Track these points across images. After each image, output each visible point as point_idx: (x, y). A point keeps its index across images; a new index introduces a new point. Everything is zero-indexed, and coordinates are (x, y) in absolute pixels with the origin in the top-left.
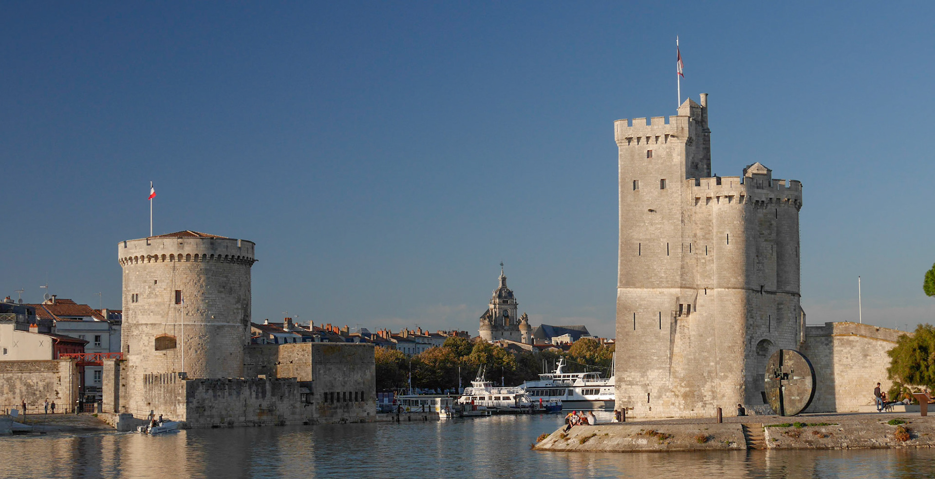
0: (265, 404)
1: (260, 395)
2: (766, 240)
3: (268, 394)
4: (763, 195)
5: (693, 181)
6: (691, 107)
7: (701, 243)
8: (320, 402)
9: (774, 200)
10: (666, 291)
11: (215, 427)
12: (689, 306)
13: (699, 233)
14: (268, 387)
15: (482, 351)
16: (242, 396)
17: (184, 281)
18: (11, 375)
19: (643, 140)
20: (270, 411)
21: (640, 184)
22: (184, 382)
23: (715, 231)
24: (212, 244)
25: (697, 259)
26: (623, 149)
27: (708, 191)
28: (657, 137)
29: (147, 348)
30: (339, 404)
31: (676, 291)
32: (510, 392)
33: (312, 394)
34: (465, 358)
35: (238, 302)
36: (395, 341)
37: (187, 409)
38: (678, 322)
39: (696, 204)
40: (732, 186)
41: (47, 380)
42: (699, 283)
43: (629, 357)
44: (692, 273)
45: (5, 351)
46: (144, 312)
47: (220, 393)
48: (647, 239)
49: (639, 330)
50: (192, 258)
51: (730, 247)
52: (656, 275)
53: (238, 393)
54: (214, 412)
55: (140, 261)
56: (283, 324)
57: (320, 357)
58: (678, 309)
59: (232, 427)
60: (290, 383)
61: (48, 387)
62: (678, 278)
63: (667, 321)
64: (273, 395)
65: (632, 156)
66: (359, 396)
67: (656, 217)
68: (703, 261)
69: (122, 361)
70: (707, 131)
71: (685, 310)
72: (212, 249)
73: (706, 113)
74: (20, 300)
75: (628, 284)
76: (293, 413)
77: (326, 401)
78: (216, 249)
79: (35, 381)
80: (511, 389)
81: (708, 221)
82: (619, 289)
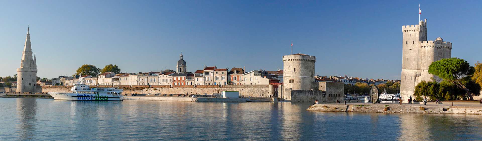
0: (313, 97)
1: (311, 94)
2: (440, 58)
3: (314, 94)
4: (439, 46)
5: (421, 42)
6: (422, 23)
7: (423, 58)
8: (328, 96)
9: (443, 47)
10: (413, 70)
11: (299, 102)
12: (419, 74)
13: (422, 55)
14: (313, 92)
15: (396, 85)
16: (306, 95)
17: (296, 66)
18: (258, 88)
19: (409, 31)
20: (314, 98)
21: (408, 42)
22: (291, 91)
23: (426, 55)
24: (303, 57)
25: (422, 62)
26: (404, 33)
27: (425, 44)
28: (412, 30)
29: (288, 82)
30: (333, 97)
31: (416, 70)
32: (391, 96)
33: (326, 94)
34: (391, 87)
35: (310, 71)
36: (375, 82)
37: (291, 97)
38: (416, 79)
39: (422, 48)
40: (431, 43)
41: (266, 90)
42: (422, 68)
43: (404, 87)
44: (420, 66)
45: (259, 82)
46: (287, 73)
47: (300, 94)
48: (409, 57)
49: (406, 80)
50: (298, 60)
51: (430, 59)
52: (411, 66)
53: (305, 94)
54: (299, 98)
55: (286, 61)
56: (344, 77)
57: (328, 85)
58: (416, 75)
59: (304, 102)
60: (320, 92)
61: (266, 91)
62: (416, 67)
63: (413, 78)
64: (315, 94)
65: (406, 35)
66: (339, 95)
67: (412, 51)
68: (423, 63)
69: (283, 85)
70: (426, 29)
71: (418, 75)
72: (303, 58)
73: (426, 24)
74: (264, 70)
75: (404, 68)
76: (320, 99)
77: (330, 96)
78: (304, 58)
79: (264, 89)
80: (391, 95)
81: (425, 52)
82: (402, 70)
